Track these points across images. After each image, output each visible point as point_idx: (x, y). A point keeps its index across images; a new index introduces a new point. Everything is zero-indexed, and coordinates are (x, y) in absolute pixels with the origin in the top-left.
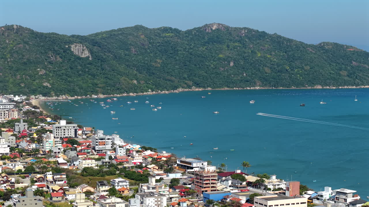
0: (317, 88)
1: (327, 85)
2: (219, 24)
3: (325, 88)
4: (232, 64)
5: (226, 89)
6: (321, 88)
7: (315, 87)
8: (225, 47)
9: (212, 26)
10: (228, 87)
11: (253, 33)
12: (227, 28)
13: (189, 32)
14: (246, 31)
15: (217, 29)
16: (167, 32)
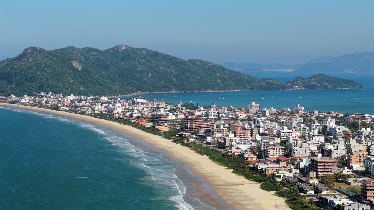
0: (209, 91)
1: (214, 90)
2: (126, 46)
3: (213, 91)
4: (150, 75)
5: (158, 92)
6: (211, 91)
7: (208, 91)
8: (137, 62)
9: (122, 47)
10: (158, 91)
11: (150, 52)
12: (132, 49)
13: (107, 51)
14: (146, 51)
15: (125, 49)
16: (92, 51)
